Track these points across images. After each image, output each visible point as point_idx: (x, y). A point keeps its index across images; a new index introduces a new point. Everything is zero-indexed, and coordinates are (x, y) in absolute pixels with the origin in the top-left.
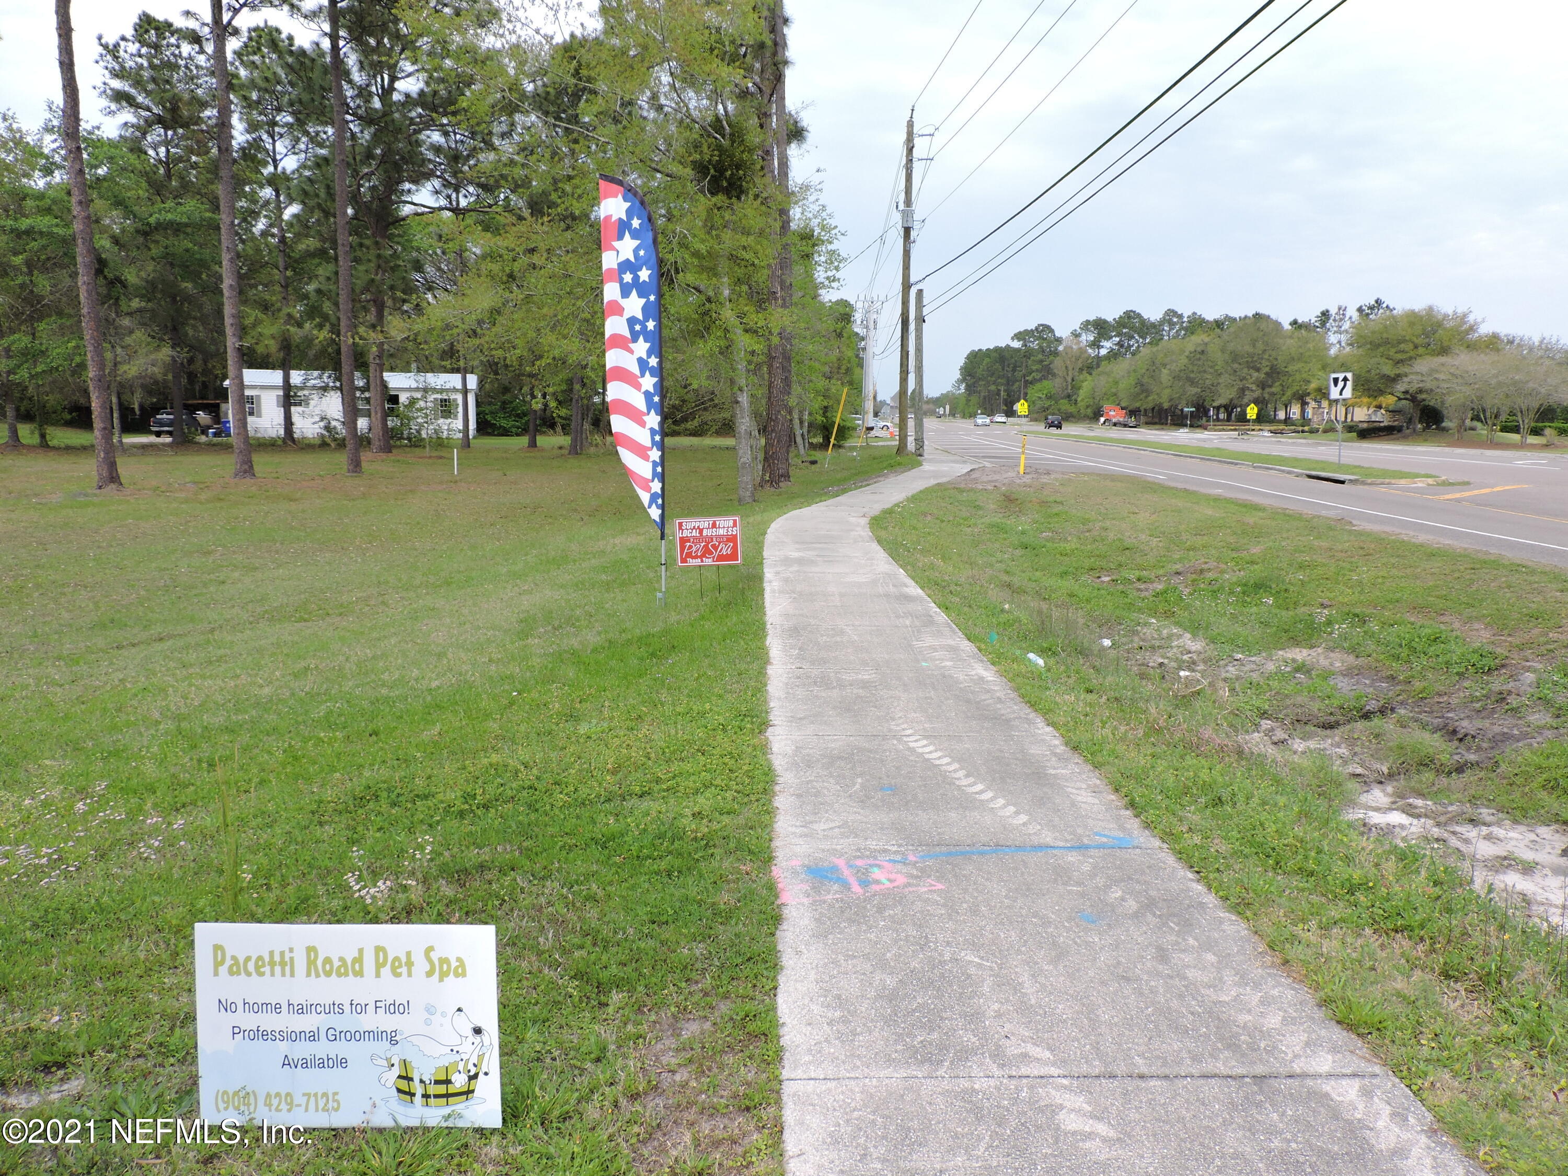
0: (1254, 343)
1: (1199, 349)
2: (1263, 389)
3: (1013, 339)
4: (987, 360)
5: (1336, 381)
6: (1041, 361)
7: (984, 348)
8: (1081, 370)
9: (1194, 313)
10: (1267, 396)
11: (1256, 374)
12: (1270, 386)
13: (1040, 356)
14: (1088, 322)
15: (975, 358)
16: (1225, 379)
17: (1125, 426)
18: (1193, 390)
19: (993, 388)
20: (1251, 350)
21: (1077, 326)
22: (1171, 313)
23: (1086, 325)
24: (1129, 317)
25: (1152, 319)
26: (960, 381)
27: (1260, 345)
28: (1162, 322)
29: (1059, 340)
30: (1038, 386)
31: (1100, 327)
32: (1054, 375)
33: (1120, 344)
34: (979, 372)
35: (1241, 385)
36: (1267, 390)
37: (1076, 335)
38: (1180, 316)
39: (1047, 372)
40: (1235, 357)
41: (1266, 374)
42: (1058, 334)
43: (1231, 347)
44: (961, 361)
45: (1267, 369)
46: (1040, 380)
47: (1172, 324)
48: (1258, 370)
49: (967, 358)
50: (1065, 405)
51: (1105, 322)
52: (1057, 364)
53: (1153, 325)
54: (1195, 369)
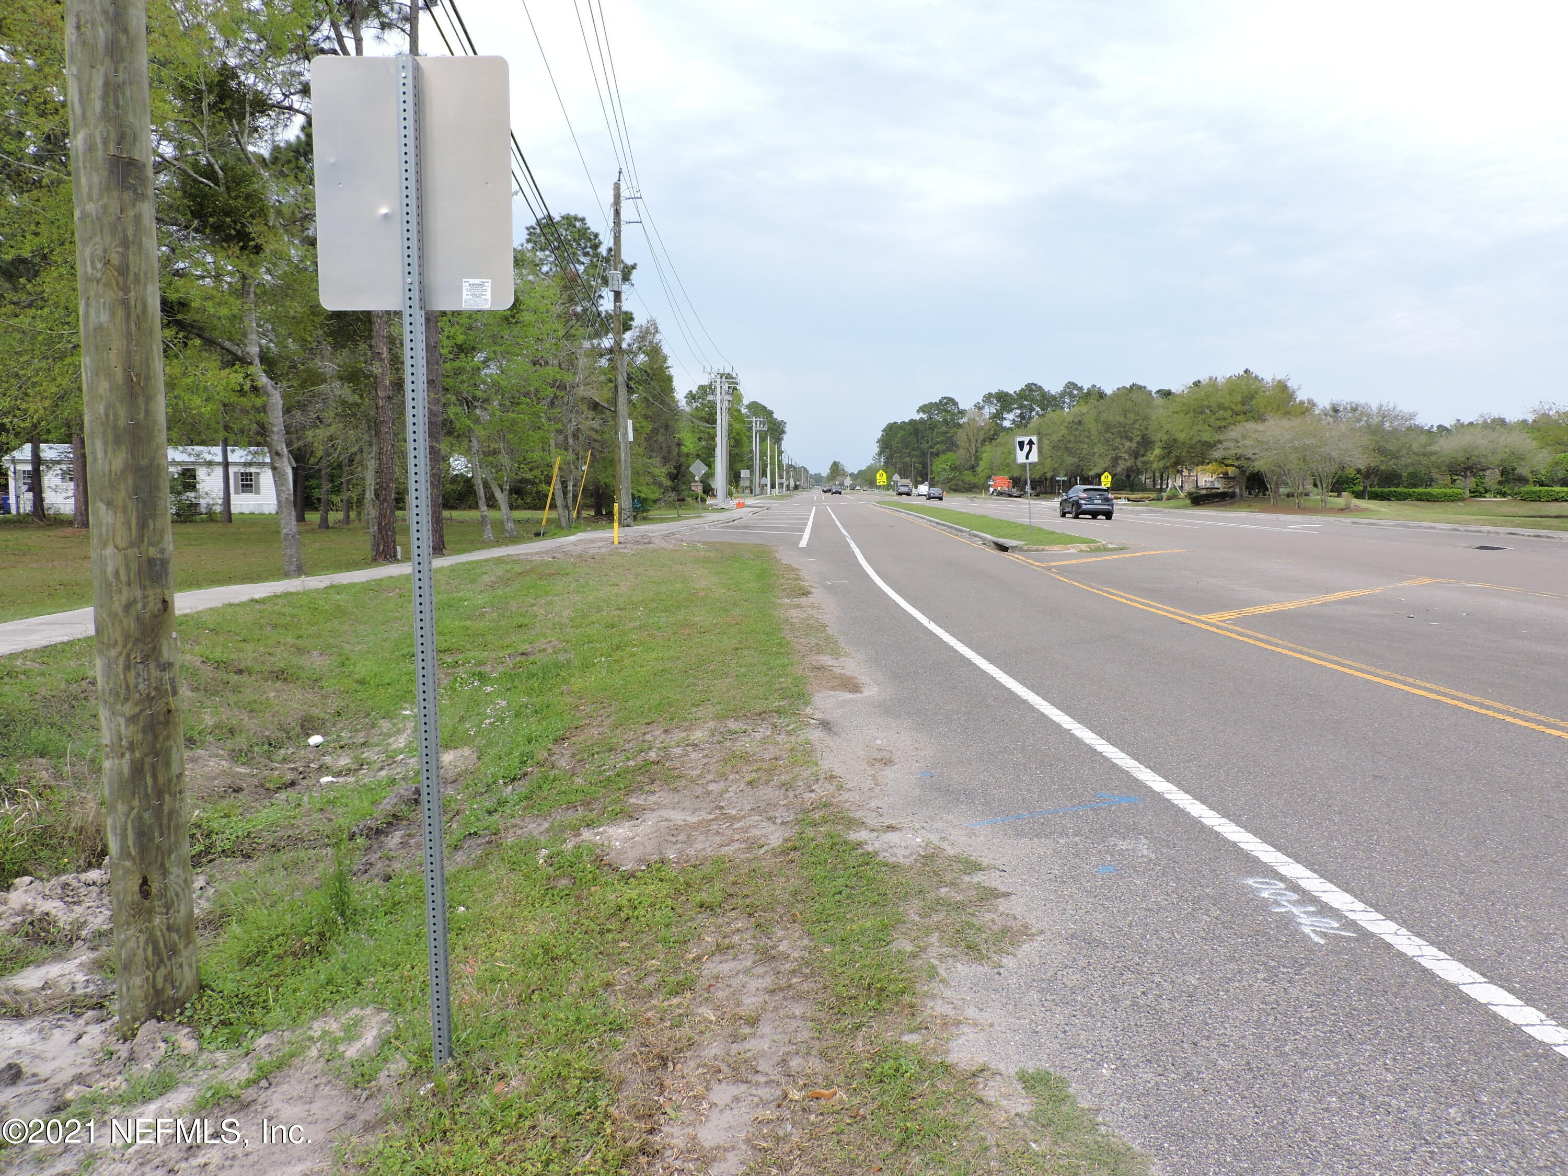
0: (1125, 413)
1: (1076, 420)
2: (1136, 458)
3: (918, 411)
4: (901, 433)
5: (1021, 444)
6: (946, 433)
7: (899, 421)
8: (984, 441)
9: (1094, 386)
10: (1139, 464)
11: (1128, 444)
12: (1143, 456)
13: (944, 428)
14: (990, 395)
15: (892, 429)
16: (1099, 449)
17: (1010, 496)
18: (1070, 460)
19: (907, 460)
20: (1122, 420)
21: (980, 399)
22: (1071, 385)
23: (988, 398)
24: (1031, 390)
25: (1053, 392)
26: (880, 454)
27: (1131, 416)
28: (1063, 394)
29: (962, 412)
30: (943, 457)
31: (1003, 400)
32: (957, 446)
33: (1022, 416)
34: (894, 444)
35: (1114, 453)
36: (1140, 459)
37: (979, 408)
38: (1081, 389)
39: (952, 445)
40: (1107, 427)
41: (1138, 443)
42: (961, 407)
43: (1104, 416)
44: (879, 434)
45: (1139, 438)
46: (944, 452)
47: (1071, 396)
48: (1131, 440)
49: (884, 430)
50: (968, 477)
51: (1007, 394)
52: (961, 437)
53: (1054, 398)
54: (1072, 438)
